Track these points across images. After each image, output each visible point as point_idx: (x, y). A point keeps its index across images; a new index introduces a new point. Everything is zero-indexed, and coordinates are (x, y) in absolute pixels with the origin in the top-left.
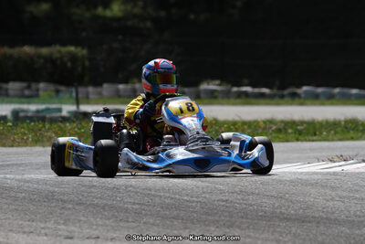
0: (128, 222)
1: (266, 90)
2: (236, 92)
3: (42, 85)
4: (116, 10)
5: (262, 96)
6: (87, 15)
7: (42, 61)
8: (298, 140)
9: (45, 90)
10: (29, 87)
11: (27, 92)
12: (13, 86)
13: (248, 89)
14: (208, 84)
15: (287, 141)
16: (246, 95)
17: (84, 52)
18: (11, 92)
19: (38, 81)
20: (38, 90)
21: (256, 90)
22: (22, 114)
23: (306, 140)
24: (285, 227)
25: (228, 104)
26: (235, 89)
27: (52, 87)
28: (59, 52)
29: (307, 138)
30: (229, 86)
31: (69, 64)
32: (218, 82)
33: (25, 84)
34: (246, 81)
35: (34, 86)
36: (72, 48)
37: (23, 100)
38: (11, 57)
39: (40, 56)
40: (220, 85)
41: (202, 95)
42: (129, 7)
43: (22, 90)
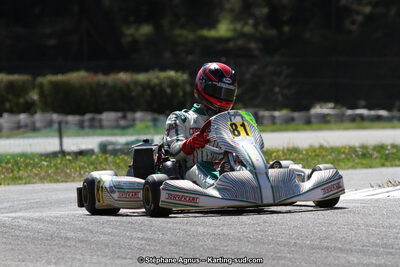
0: (125, 258)
1: (383, 113)
2: (350, 115)
3: (139, 115)
4: (223, 29)
5: (379, 118)
6: (191, 36)
7: (139, 88)
8: (383, 165)
9: (142, 120)
10: (124, 117)
11: (122, 123)
12: (108, 117)
13: (364, 112)
14: (321, 107)
15: (371, 167)
16: (362, 118)
17: (185, 77)
18: (105, 123)
19: (134, 110)
20: (134, 120)
21: (373, 113)
22: (110, 147)
23: (392, 166)
24: (290, 260)
25: (339, 129)
26: (349, 112)
27: (149, 116)
28: (158, 78)
29: (393, 163)
30: (344, 109)
31: (169, 91)
32: (331, 105)
33: (120, 114)
34: (363, 103)
35: (130, 115)
36: (172, 73)
37: (117, 131)
38: (105, 85)
39: (136, 83)
40: (334, 108)
41: (313, 120)
42: (239, 26)
43: (117, 120)
